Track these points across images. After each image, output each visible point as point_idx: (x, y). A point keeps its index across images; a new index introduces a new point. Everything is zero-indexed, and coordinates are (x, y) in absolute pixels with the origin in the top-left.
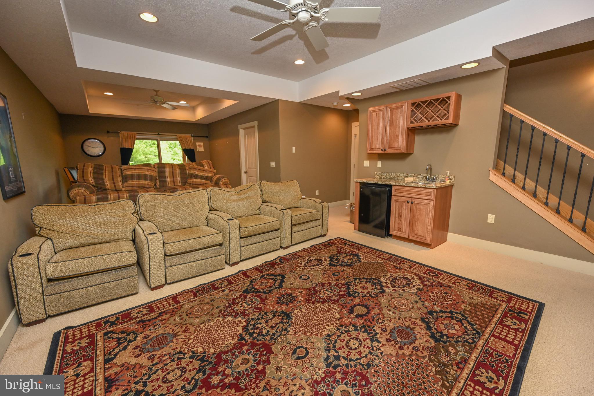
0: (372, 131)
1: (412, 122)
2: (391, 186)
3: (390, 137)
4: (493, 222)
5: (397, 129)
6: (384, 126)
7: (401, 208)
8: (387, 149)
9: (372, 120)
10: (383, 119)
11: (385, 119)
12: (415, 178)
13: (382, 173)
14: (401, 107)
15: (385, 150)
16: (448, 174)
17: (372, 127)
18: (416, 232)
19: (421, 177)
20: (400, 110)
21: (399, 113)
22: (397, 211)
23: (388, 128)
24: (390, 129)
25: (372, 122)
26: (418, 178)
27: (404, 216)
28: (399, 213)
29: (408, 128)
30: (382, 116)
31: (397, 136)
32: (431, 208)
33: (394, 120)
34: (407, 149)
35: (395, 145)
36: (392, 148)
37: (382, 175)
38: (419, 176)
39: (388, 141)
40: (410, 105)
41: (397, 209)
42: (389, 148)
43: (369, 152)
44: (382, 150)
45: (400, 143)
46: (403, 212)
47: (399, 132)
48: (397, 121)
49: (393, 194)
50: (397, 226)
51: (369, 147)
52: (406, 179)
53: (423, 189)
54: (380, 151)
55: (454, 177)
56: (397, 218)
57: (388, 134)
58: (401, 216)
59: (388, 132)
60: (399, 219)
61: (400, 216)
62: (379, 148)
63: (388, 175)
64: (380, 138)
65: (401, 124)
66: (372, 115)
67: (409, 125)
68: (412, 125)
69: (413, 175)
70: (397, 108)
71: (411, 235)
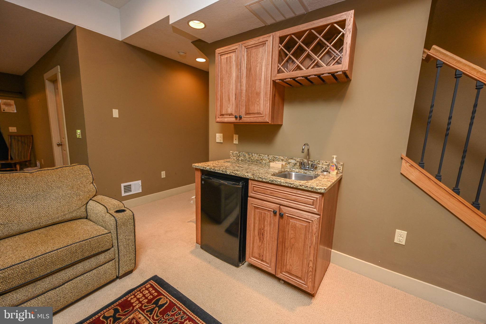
0: (222, 86)
1: (279, 71)
2: (246, 181)
3: (247, 96)
4: (403, 243)
5: (257, 82)
6: (239, 78)
7: (262, 220)
8: (243, 115)
9: (221, 68)
10: (237, 66)
11: (239, 66)
12: (284, 163)
13: (239, 153)
14: (264, 44)
15: (241, 118)
16: (335, 160)
17: (222, 79)
18: (288, 267)
19: (293, 161)
20: (261, 49)
21: (260, 55)
22: (257, 225)
23: (244, 81)
24: (247, 83)
25: (221, 71)
26: (289, 163)
27: (267, 236)
28: (260, 230)
29: (274, 82)
30: (235, 60)
31: (258, 94)
32: (315, 230)
33: (252, 68)
34: (273, 118)
35: (255, 109)
36: (249, 114)
37: (239, 156)
38: (290, 161)
39: (244, 103)
40: (278, 40)
41: (257, 222)
42: (247, 114)
43: (218, 120)
44: (236, 117)
45: (262, 106)
46: (266, 229)
47: (260, 88)
48: (258, 69)
49: (250, 194)
50: (256, 251)
51: (218, 113)
52: (272, 164)
53: (299, 192)
54: (233, 120)
55: (343, 165)
56: (257, 238)
57: (244, 91)
58: (263, 235)
59: (244, 88)
60: (260, 238)
61: (261, 234)
62: (231, 114)
63: (247, 156)
64: (233, 98)
65: (263, 74)
66: (221, 59)
67: (275, 77)
68: (281, 76)
69: (282, 158)
70: (257, 46)
71: (279, 270)
